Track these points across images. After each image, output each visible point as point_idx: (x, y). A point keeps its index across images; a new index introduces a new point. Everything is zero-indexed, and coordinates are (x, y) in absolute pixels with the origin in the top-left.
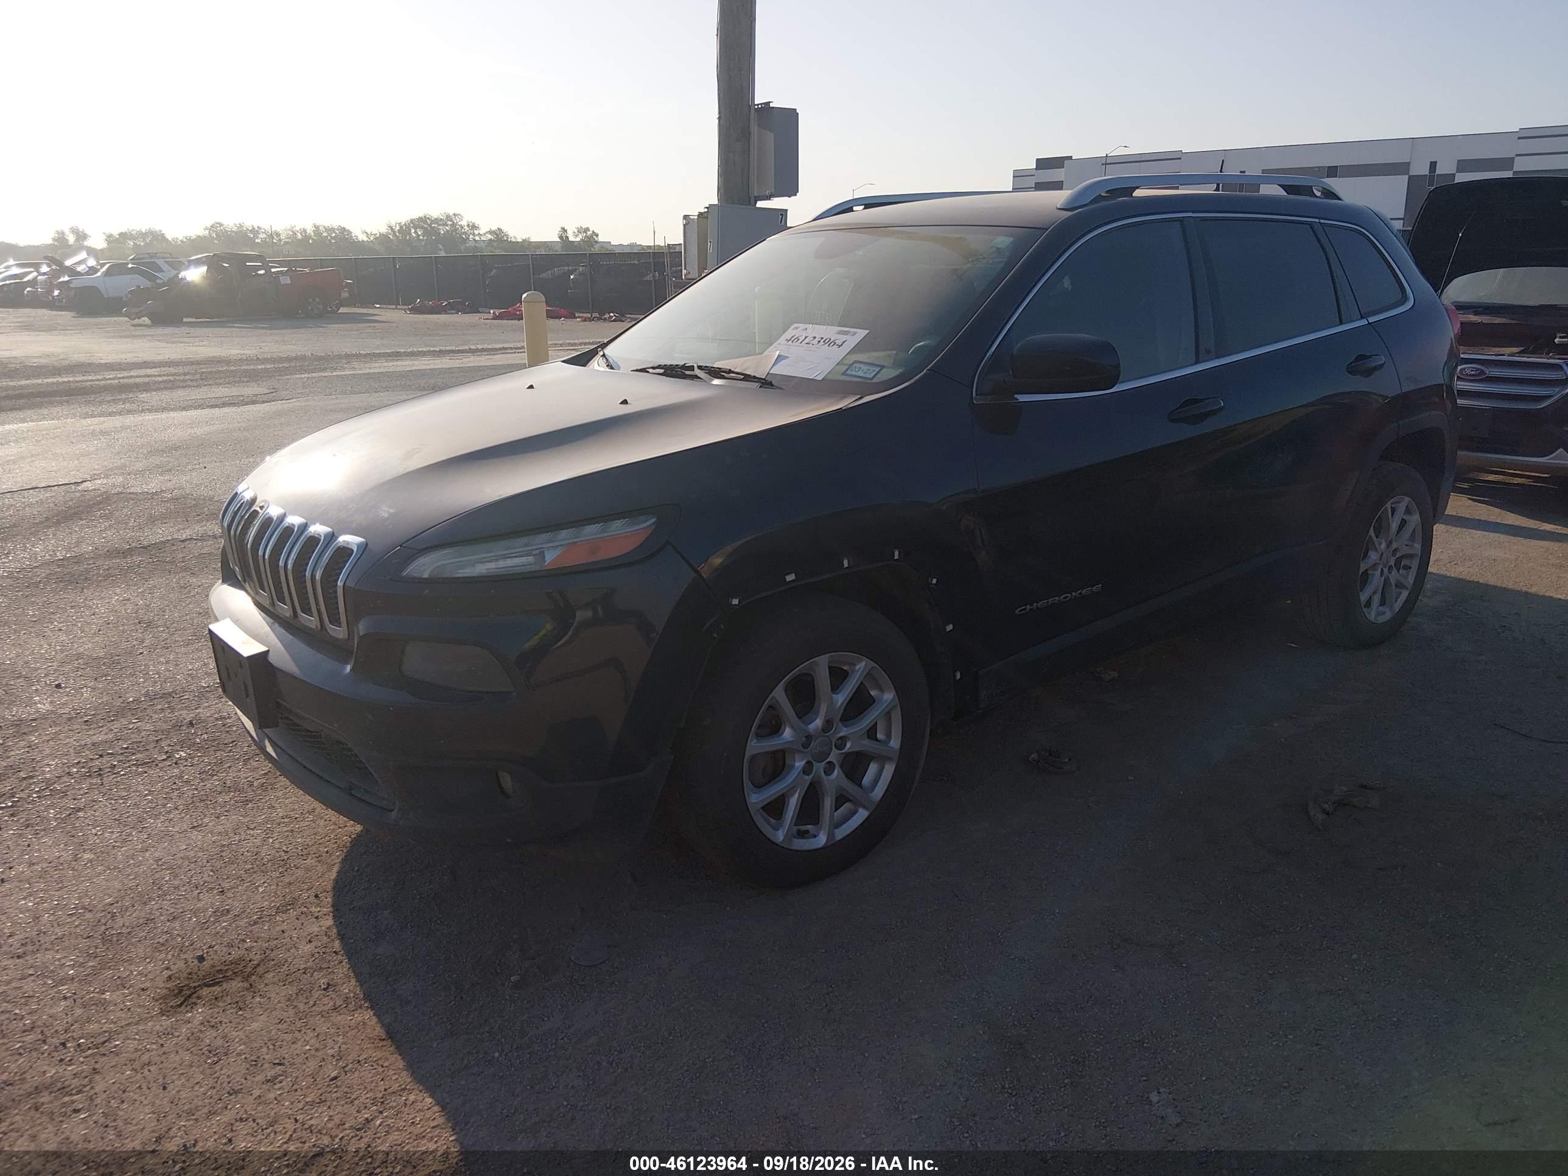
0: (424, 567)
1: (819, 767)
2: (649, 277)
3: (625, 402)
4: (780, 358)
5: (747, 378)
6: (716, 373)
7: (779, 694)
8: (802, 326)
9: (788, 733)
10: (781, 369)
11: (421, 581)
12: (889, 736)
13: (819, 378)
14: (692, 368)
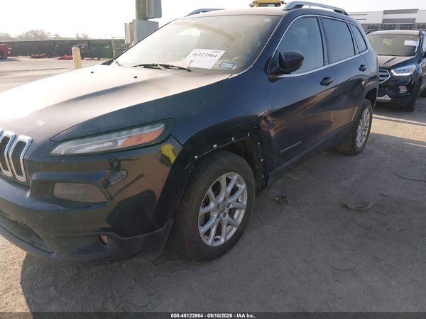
0: (61, 149)
1: (222, 215)
2: (107, 47)
3: (136, 77)
4: (191, 61)
5: (180, 68)
6: (167, 67)
7: (210, 190)
8: (198, 50)
9: (212, 205)
10: (192, 65)
11: (61, 156)
12: (243, 200)
13: (210, 68)
14: (157, 65)
